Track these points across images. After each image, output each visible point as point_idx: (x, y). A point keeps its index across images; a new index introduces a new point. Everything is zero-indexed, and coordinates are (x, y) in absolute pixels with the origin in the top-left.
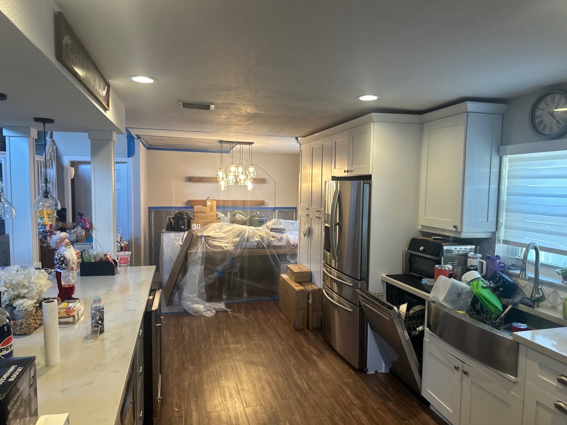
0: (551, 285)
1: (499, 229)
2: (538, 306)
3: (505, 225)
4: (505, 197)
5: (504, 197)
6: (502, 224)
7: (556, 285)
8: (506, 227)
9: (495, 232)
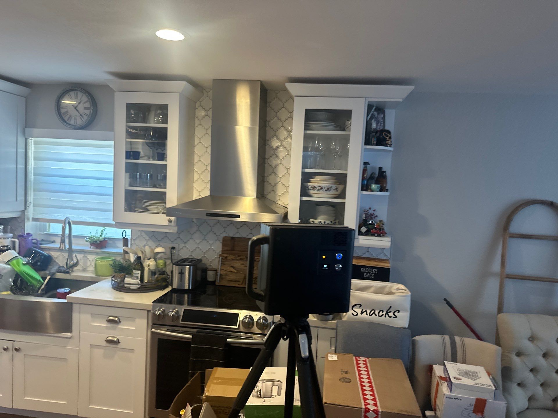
0: (81, 252)
1: (28, 208)
2: (73, 271)
3: (34, 204)
4: (33, 177)
5: (31, 177)
6: (30, 202)
7: (85, 251)
8: (34, 206)
9: (24, 211)
